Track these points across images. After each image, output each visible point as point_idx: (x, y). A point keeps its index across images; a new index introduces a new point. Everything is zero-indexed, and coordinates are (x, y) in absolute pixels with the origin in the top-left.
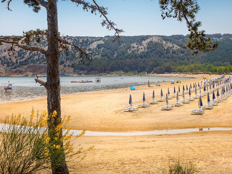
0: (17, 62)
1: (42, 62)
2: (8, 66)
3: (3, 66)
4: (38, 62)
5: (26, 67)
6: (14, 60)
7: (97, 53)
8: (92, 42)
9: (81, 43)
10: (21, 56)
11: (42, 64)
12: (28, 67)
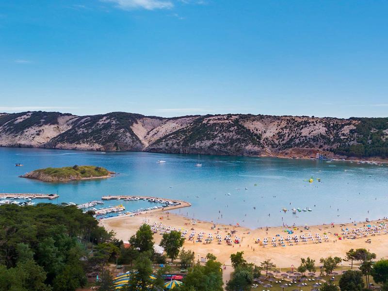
0: (279, 144)
1: (304, 145)
2: (273, 147)
3: (268, 146)
4: (301, 146)
5: (291, 149)
6: (277, 142)
7: (352, 139)
8: (343, 126)
9: (332, 127)
10: (281, 138)
11: (305, 148)
12: (293, 150)
